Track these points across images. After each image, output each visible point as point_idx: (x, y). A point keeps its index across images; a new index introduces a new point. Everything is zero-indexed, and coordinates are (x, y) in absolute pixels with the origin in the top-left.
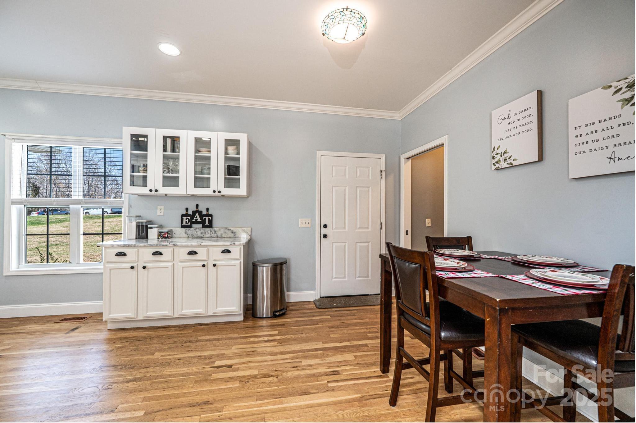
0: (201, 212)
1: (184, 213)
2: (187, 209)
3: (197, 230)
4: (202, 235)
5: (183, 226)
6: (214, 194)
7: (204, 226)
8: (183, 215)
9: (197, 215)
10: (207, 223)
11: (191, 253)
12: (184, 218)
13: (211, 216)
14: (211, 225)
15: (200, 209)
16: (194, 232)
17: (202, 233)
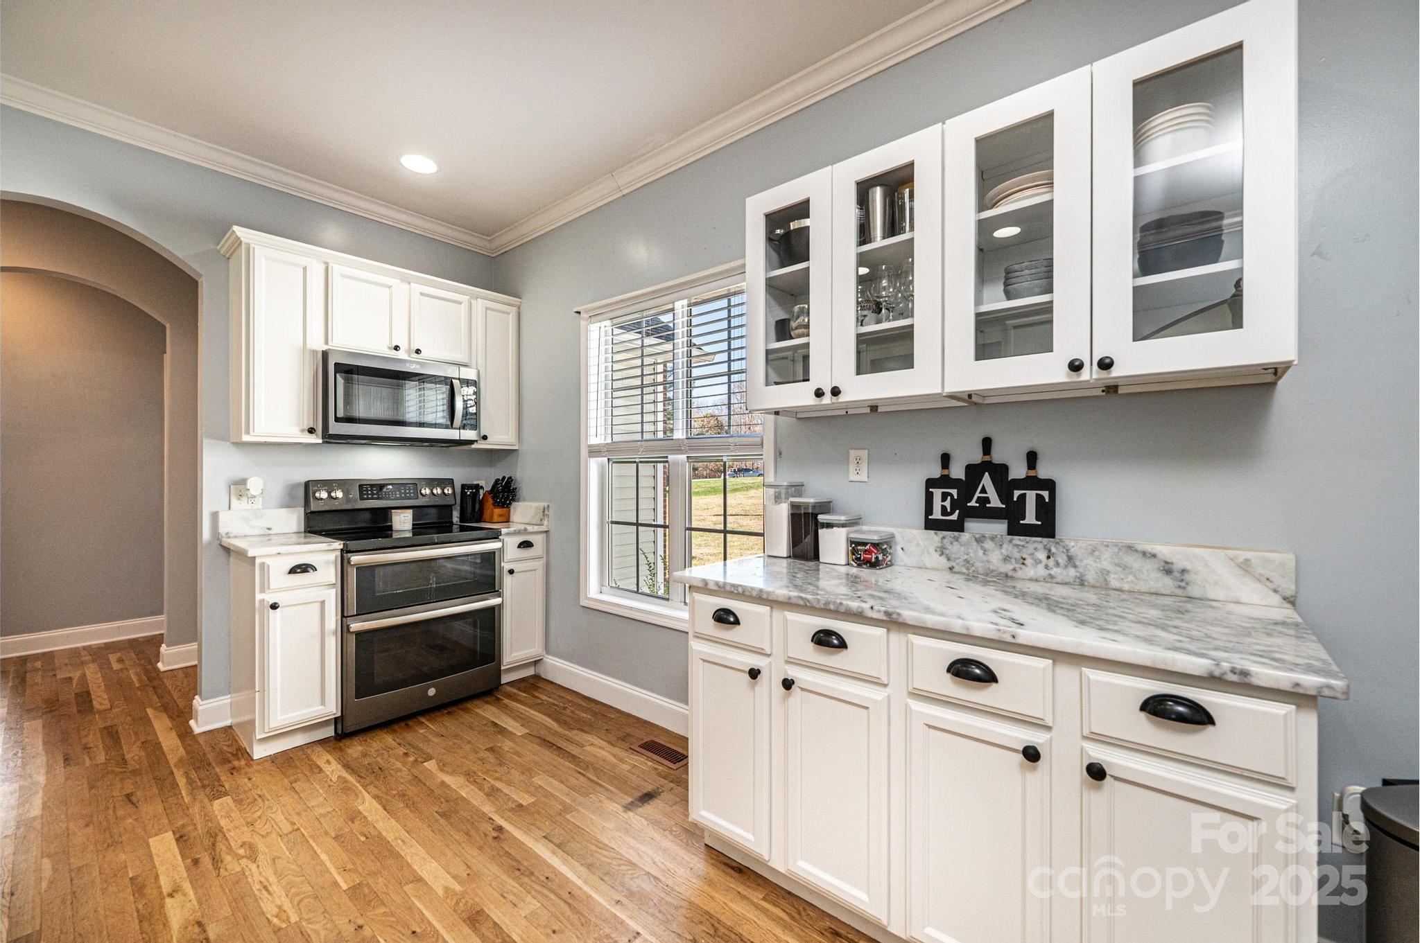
0: (1004, 468)
1: (936, 472)
2: (945, 460)
3: (988, 545)
4: (1007, 568)
5: (931, 525)
6: (1074, 377)
7: (1017, 529)
8: (931, 483)
9: (986, 481)
10: (1030, 518)
11: (962, 670)
12: (937, 493)
13: (1050, 485)
14: (1046, 527)
15: (997, 457)
16: (976, 552)
17: (1007, 559)
